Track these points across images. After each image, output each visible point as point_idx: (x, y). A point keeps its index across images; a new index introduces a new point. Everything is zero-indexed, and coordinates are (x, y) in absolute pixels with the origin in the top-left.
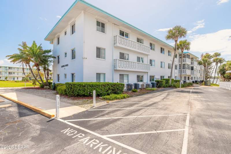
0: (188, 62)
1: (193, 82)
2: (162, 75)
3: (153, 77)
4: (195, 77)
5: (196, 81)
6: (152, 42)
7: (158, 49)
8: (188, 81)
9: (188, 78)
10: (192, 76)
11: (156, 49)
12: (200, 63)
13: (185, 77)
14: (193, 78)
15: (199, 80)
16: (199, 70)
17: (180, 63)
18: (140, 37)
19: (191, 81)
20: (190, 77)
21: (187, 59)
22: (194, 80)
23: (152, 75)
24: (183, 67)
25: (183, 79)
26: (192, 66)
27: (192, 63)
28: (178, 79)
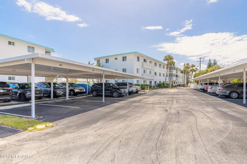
0: (174, 72)
1: (177, 85)
2: (160, 81)
3: (156, 82)
4: (179, 82)
5: (179, 85)
6: (156, 62)
7: (158, 65)
8: (174, 85)
9: (174, 82)
10: (177, 81)
11: (157, 65)
12: (182, 72)
13: (172, 82)
14: (178, 83)
15: (182, 84)
16: (182, 77)
17: (170, 73)
18: (151, 60)
19: (176, 84)
20: (176, 82)
21: (174, 70)
22: (178, 84)
23: (156, 81)
24: (171, 75)
25: (171, 83)
26: (177, 74)
27: (176, 73)
28: (168, 83)
